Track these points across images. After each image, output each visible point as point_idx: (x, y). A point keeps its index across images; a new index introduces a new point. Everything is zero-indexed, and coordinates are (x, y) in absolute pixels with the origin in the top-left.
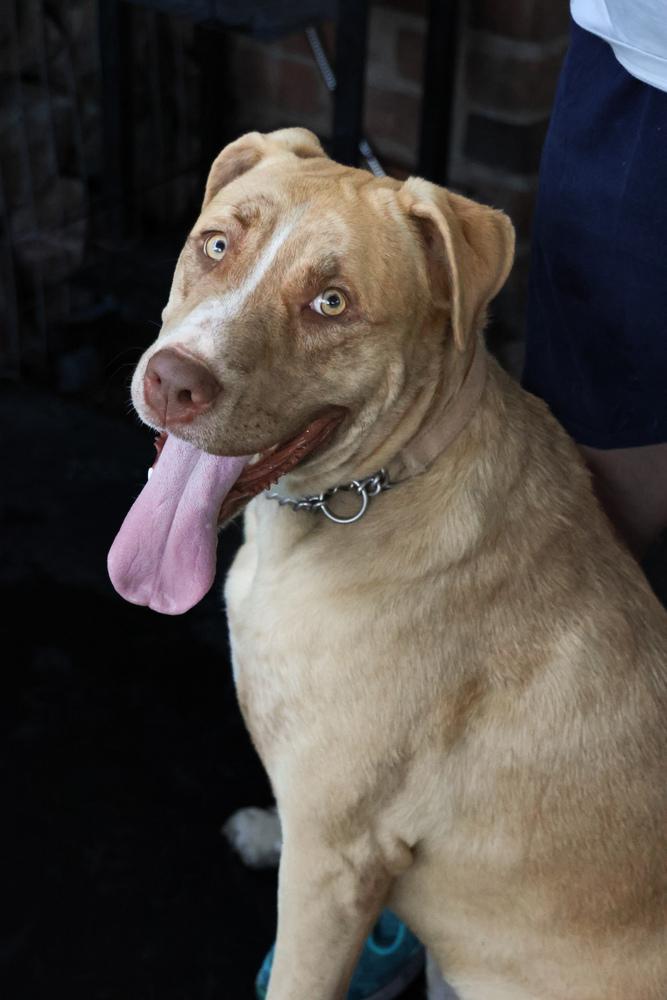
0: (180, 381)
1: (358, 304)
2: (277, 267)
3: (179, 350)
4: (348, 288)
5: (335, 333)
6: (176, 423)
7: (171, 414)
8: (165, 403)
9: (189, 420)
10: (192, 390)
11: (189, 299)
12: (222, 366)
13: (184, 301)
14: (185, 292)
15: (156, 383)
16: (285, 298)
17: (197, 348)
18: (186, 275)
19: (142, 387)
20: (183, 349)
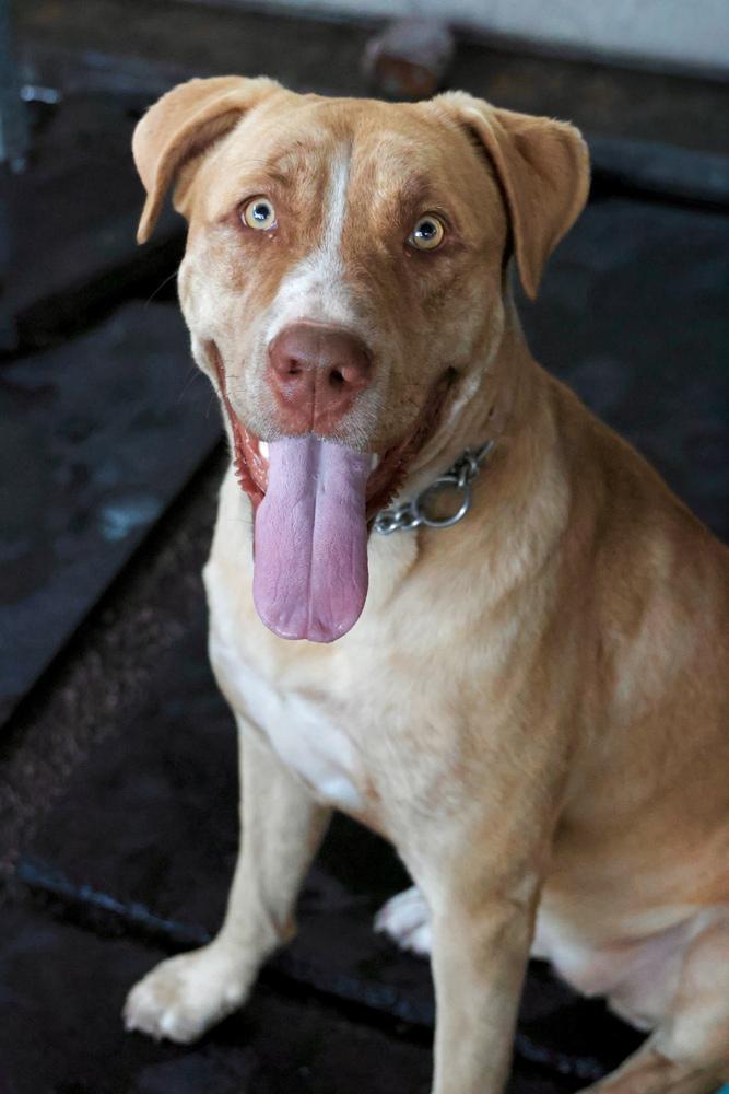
0: (323, 361)
1: (459, 228)
2: (356, 212)
3: (308, 323)
4: (446, 211)
5: (446, 266)
6: (329, 417)
7: (321, 407)
8: (310, 396)
9: (346, 407)
10: (344, 365)
11: (250, 286)
12: (363, 328)
13: (241, 294)
14: (239, 284)
15: (289, 376)
16: (384, 240)
17: (326, 316)
18: (233, 262)
19: (268, 390)
20: (311, 320)
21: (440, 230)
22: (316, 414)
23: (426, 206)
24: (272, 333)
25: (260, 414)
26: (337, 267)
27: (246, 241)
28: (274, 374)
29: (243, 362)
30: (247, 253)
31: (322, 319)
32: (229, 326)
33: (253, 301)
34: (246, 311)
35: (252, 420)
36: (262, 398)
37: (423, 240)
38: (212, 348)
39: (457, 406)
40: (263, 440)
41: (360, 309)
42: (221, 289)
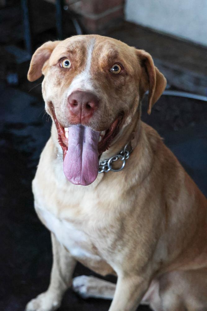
0: (84, 101)
6: (86, 119)
7: (84, 115)
8: (80, 111)
9: (91, 115)
10: (90, 102)
11: (62, 84)
12: (96, 92)
13: (60, 87)
14: (59, 84)
15: (74, 106)
16: (103, 68)
17: (85, 88)
18: (57, 77)
19: (67, 110)
20: (80, 89)
21: (120, 69)
22: (82, 117)
23: (116, 61)
24: (69, 93)
25: (65, 118)
26: (89, 76)
27: (61, 71)
28: (69, 105)
29: (61, 103)
30: (61, 74)
31: (84, 89)
32: (56, 95)
33: (64, 87)
34: (61, 90)
35: (62, 120)
36: (65, 112)
37: (115, 72)
38: (51, 104)
39: (124, 126)
40: (66, 127)
41: (96, 87)
42: (54, 86)
